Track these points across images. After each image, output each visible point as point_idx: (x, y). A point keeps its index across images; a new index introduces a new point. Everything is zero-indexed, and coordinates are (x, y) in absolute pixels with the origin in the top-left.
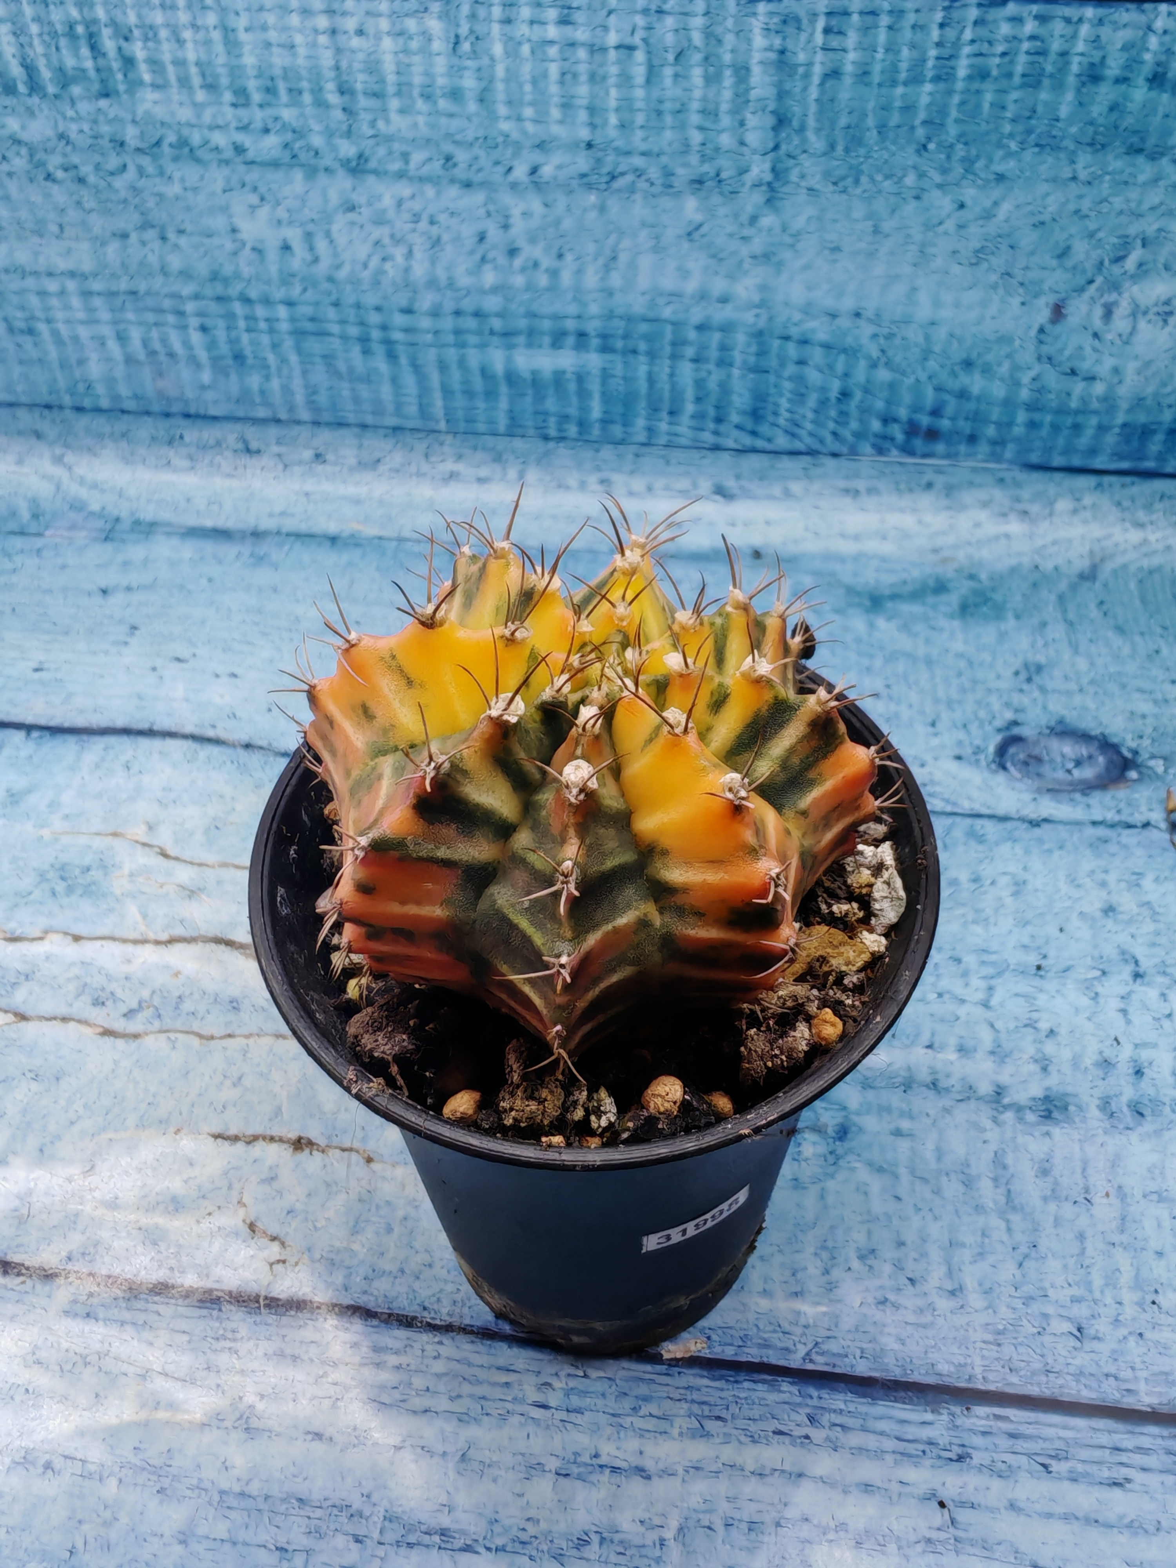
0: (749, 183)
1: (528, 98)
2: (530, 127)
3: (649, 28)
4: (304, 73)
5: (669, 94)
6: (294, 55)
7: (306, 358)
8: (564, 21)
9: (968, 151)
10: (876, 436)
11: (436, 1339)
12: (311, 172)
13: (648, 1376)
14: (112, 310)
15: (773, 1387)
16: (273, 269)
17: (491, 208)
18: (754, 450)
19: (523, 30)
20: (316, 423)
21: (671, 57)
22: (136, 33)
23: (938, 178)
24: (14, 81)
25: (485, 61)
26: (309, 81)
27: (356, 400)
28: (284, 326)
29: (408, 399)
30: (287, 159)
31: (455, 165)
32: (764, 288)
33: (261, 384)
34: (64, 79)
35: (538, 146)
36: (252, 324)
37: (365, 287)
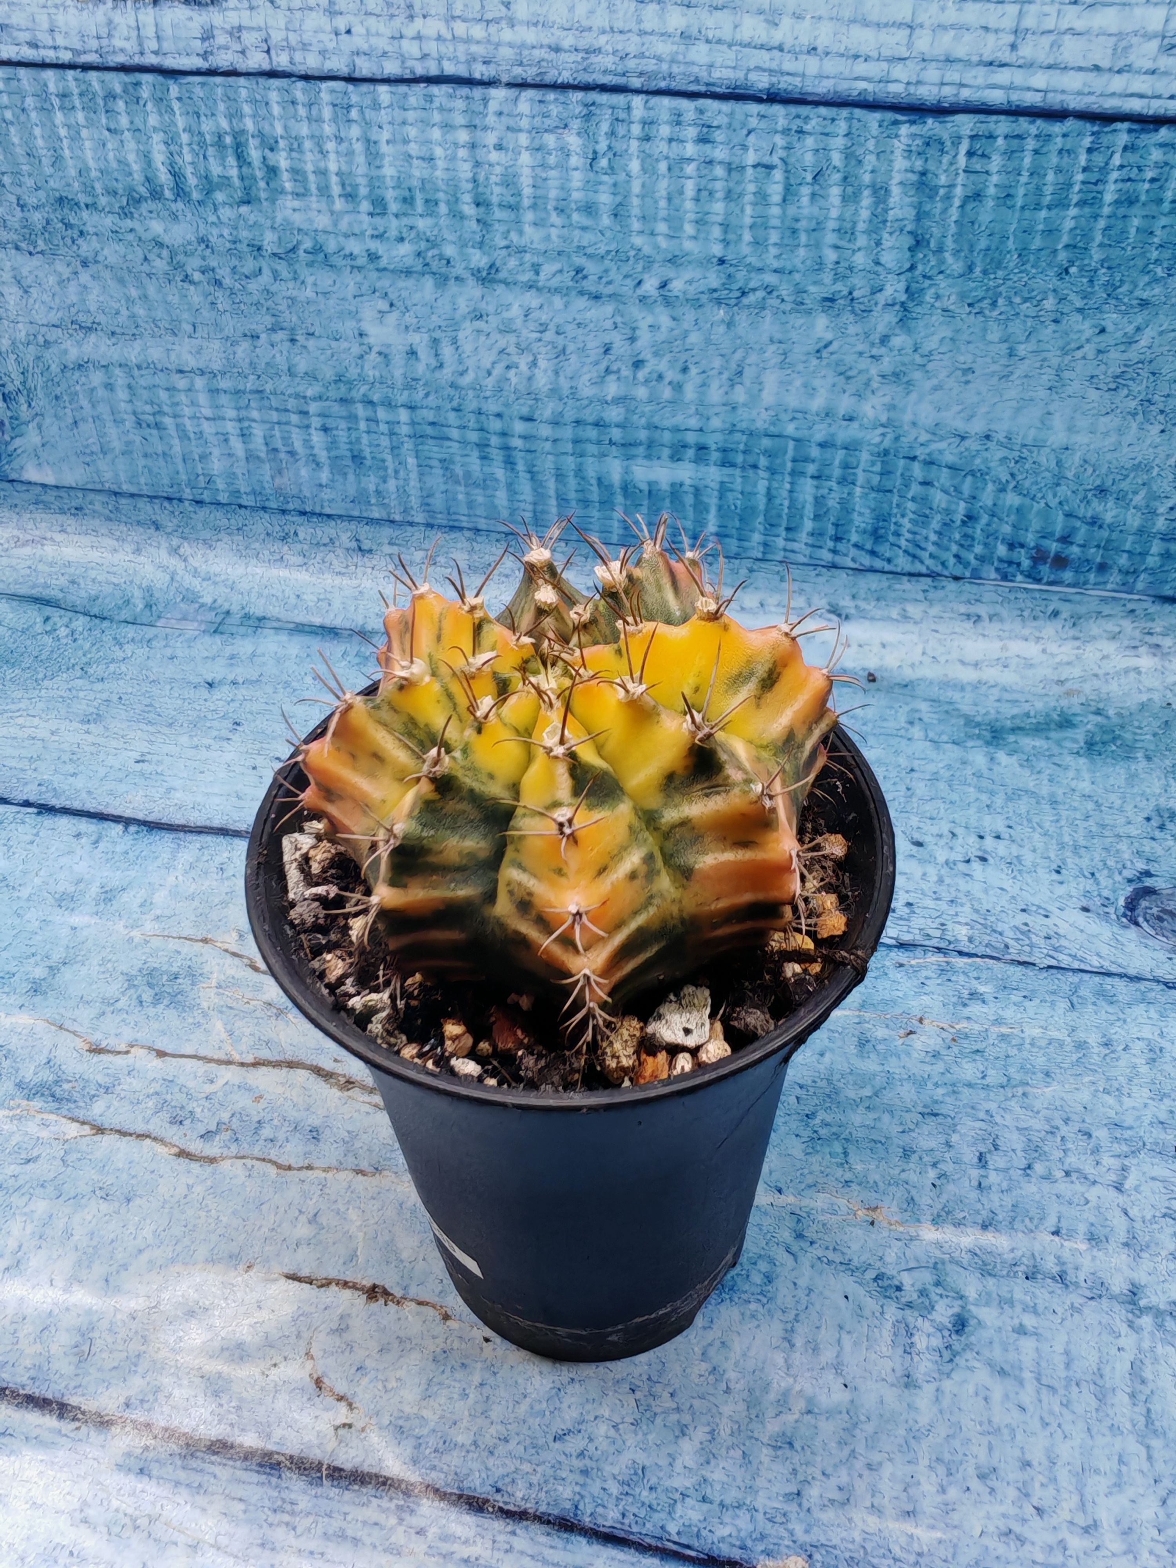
0: (882, 302)
1: (663, 213)
2: (663, 243)
3: (788, 148)
4: (441, 185)
5: (806, 212)
6: (433, 167)
7: (424, 463)
8: (703, 140)
9: (1112, 276)
10: (1001, 560)
12: (442, 280)
14: (238, 409)
16: (398, 373)
17: (618, 319)
18: (872, 570)
19: (661, 147)
20: (429, 526)
21: (809, 178)
22: (282, 144)
23: (1079, 304)
24: (161, 187)
25: (622, 176)
26: (446, 193)
27: (471, 504)
28: (405, 430)
29: (522, 505)
30: (419, 268)
31: (585, 277)
32: (892, 407)
33: (377, 485)
34: (209, 186)
35: (669, 261)
36: (373, 425)
37: (488, 394)
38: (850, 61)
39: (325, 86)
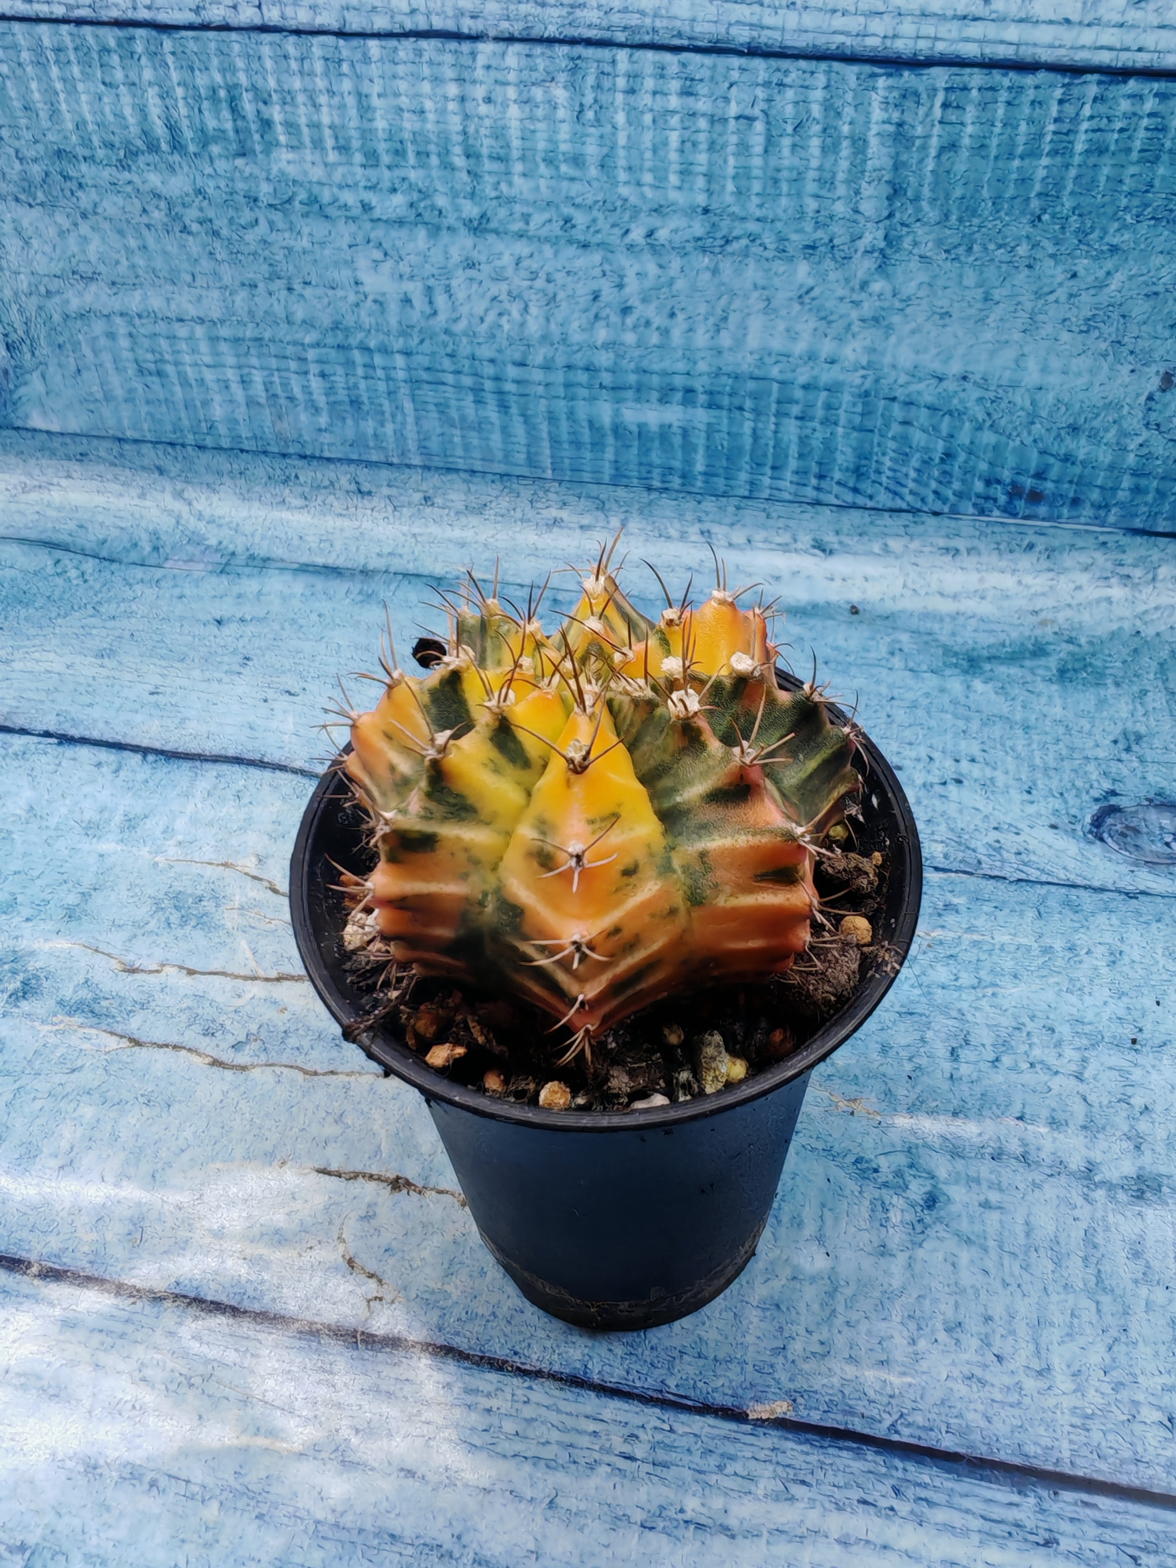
0: (861, 249)
1: (648, 164)
2: (649, 192)
3: (769, 100)
4: (433, 138)
5: (786, 163)
6: (424, 120)
7: (420, 407)
8: (686, 93)
9: (1083, 223)
10: (978, 496)
11: (526, 1384)
12: (435, 230)
13: (733, 1435)
14: (237, 355)
15: (858, 1453)
16: (393, 321)
17: (607, 267)
18: (855, 506)
19: (646, 100)
20: (427, 468)
21: (790, 129)
22: (275, 97)
23: (1051, 250)
24: (158, 140)
25: (608, 129)
26: (437, 145)
27: (467, 447)
28: (401, 375)
29: (517, 447)
30: (412, 218)
31: (574, 226)
32: (872, 350)
33: (375, 429)
34: (205, 139)
35: (656, 210)
36: (370, 372)
37: (481, 340)
38: (828, 16)
39: (317, 40)
